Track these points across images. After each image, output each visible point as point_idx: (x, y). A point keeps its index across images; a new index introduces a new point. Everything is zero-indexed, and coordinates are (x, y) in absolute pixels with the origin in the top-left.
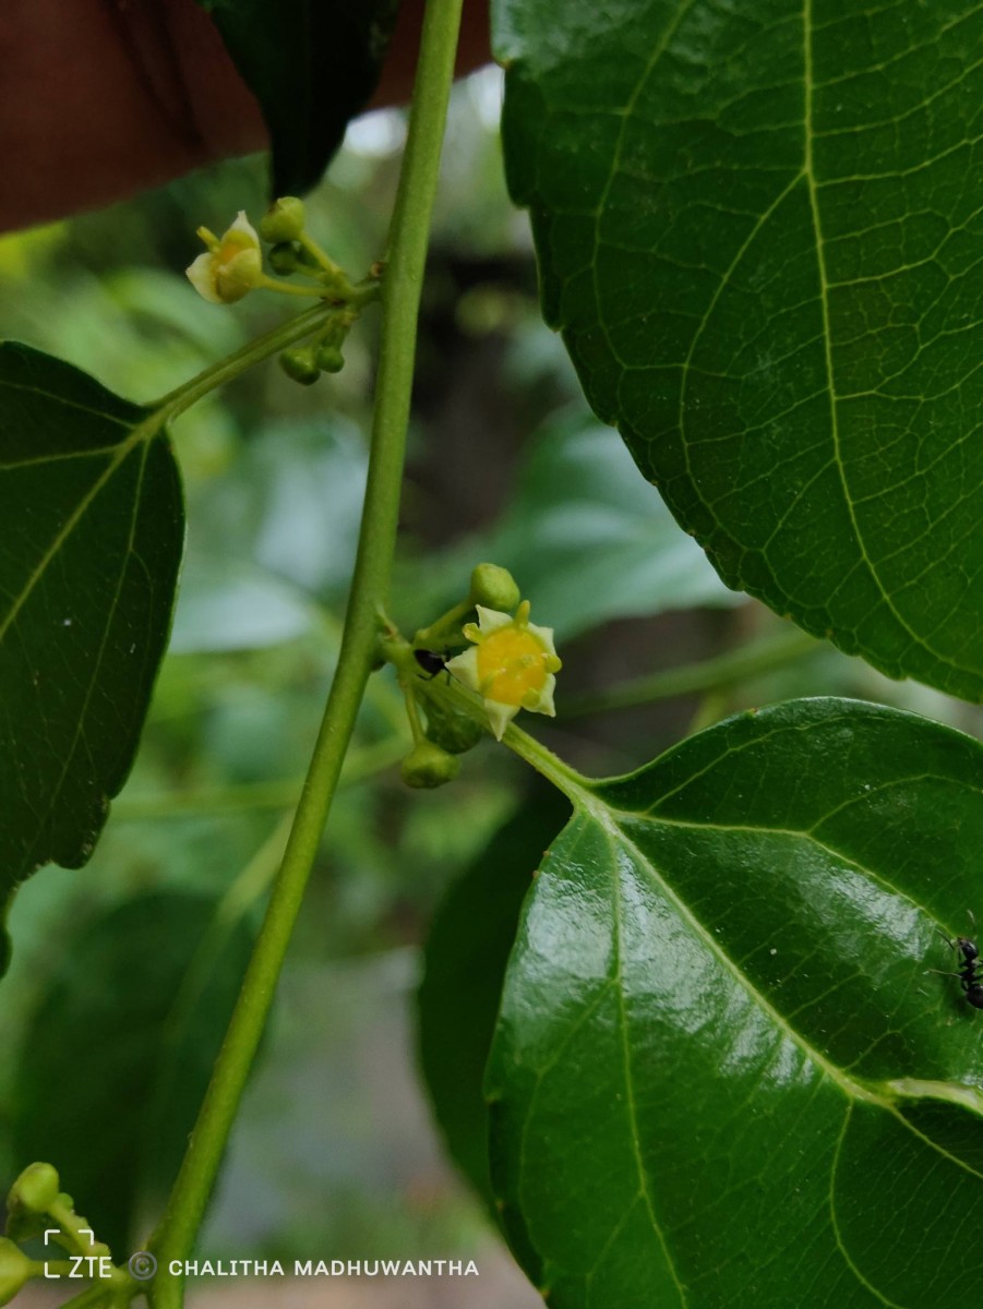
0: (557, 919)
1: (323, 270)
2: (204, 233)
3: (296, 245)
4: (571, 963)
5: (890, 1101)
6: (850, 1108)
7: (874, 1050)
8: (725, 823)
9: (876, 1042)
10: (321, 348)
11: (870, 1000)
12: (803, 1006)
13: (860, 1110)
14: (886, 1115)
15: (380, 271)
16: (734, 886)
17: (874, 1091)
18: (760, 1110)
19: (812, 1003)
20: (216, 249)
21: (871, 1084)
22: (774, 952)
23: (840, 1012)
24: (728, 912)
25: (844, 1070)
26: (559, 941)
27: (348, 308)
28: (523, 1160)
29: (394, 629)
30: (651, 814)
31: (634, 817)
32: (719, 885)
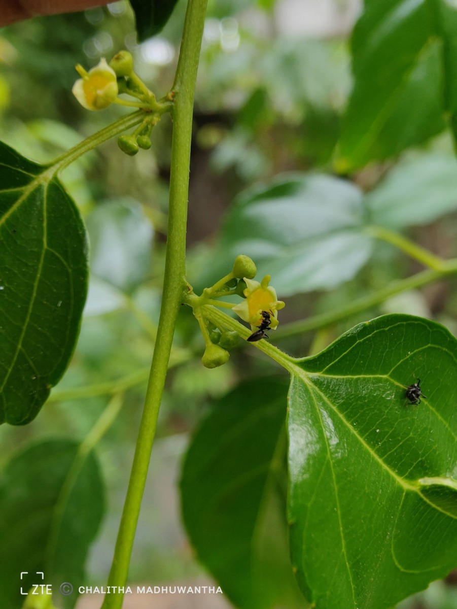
0: (303, 431)
1: (142, 93)
2: (80, 68)
3: (126, 78)
4: (313, 451)
5: (418, 488)
6: (404, 494)
7: (414, 467)
8: (355, 375)
9: (415, 464)
10: (139, 136)
11: (414, 447)
12: (389, 453)
13: (408, 494)
14: (416, 494)
15: (173, 96)
16: (361, 403)
17: (413, 485)
18: (381, 503)
19: (392, 451)
20: (86, 78)
21: (412, 482)
22: (378, 431)
23: (403, 453)
24: (359, 415)
25: (402, 478)
26: (306, 441)
27: (156, 115)
28: (304, 547)
29: (192, 288)
30: (323, 373)
31: (316, 375)
32: (354, 403)
